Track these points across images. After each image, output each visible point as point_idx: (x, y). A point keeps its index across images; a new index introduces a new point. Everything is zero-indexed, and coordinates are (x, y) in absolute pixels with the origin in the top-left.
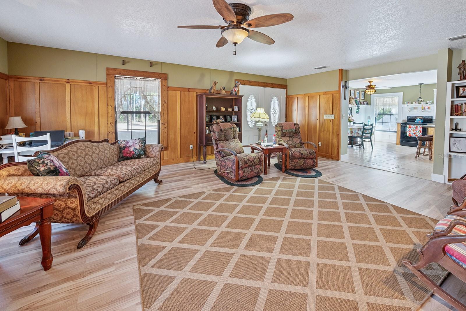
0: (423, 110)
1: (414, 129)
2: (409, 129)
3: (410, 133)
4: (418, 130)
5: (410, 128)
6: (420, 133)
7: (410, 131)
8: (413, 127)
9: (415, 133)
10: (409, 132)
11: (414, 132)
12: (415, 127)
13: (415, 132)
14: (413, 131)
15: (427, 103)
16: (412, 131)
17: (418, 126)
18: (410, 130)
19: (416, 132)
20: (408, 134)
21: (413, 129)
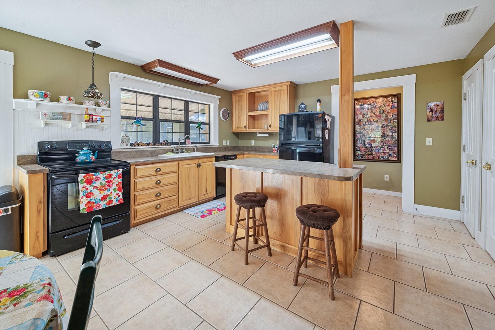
0: (90, 124)
1: (101, 183)
2: (88, 186)
3: (89, 199)
4: (114, 186)
5: (89, 182)
6: (118, 192)
7: (88, 195)
8: (98, 179)
9: (104, 198)
10: (85, 198)
11: (101, 196)
12: (106, 177)
13: (106, 192)
14: (100, 190)
15: (97, 105)
16: (96, 192)
17: (112, 172)
18: (90, 189)
19: (108, 193)
20: (82, 206)
21: (97, 184)
